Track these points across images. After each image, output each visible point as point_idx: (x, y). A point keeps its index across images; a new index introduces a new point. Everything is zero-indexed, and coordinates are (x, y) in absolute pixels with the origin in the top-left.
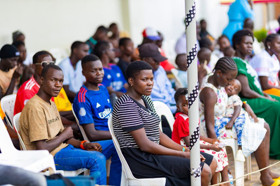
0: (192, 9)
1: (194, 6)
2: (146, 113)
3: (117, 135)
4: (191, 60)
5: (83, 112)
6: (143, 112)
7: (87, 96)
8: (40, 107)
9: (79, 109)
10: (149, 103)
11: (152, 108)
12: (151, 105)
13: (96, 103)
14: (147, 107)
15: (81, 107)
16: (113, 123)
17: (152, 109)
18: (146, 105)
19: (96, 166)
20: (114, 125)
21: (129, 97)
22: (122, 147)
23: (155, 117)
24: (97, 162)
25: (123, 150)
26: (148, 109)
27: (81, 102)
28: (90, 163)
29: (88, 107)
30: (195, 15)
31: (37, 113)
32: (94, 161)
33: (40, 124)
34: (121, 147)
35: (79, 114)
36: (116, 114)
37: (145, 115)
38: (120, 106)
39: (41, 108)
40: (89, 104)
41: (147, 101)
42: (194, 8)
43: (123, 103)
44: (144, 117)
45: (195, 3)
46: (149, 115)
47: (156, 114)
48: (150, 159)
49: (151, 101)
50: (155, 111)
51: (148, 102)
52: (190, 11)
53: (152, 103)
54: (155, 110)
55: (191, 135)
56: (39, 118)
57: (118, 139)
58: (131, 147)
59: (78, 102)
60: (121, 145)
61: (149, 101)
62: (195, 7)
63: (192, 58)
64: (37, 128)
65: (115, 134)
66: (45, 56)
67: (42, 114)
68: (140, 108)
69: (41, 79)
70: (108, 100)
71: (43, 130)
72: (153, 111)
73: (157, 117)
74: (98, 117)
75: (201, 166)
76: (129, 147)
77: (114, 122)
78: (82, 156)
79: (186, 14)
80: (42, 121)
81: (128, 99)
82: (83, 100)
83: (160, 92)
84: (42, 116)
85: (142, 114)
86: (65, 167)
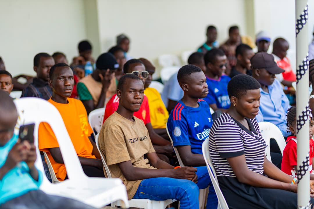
0: (303, 13)
1: (306, 9)
2: (249, 136)
3: (214, 161)
4: (301, 75)
5: (178, 132)
6: (245, 135)
7: (184, 113)
8: (115, 125)
9: (174, 129)
10: (255, 124)
11: (258, 130)
12: (256, 127)
13: (194, 122)
14: (251, 130)
15: (176, 126)
16: (210, 147)
17: (257, 132)
18: (250, 127)
19: (186, 197)
20: (211, 149)
21: (230, 117)
22: (219, 175)
23: (260, 141)
24: (187, 192)
25: (220, 179)
26: (252, 132)
27: (176, 120)
28: (180, 194)
29: (184, 126)
30: (307, 21)
31: (112, 132)
32: (184, 191)
33: (117, 145)
34: (217, 176)
35: (174, 134)
36: (213, 136)
37: (247, 139)
38: (218, 127)
39: (117, 126)
40: (185, 122)
41: (252, 122)
42: (306, 12)
43: (222, 124)
44: (246, 142)
45: (307, 6)
46: (253, 139)
47: (261, 138)
48: (251, 192)
49: (257, 122)
50: (260, 135)
51: (252, 124)
52: (301, 16)
53: (258, 124)
54: (260, 133)
55: (299, 166)
56: (115, 138)
57: (214, 165)
58: (229, 175)
59: (173, 120)
60: (217, 173)
61: (254, 123)
62: (308, 11)
63: (302, 72)
64: (113, 149)
65: (212, 159)
66: (137, 65)
67: (118, 133)
68: (242, 131)
69: (119, 92)
70: (209, 119)
71: (122, 151)
72: (259, 134)
73: (263, 142)
74: (195, 138)
75: (310, 204)
76: (226, 176)
77: (210, 145)
78: (171, 185)
79: (297, 20)
80: (119, 141)
81: (228, 120)
82: (178, 118)
83: (275, 110)
84: (118, 135)
85: (244, 138)
86: (152, 196)
